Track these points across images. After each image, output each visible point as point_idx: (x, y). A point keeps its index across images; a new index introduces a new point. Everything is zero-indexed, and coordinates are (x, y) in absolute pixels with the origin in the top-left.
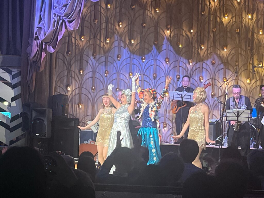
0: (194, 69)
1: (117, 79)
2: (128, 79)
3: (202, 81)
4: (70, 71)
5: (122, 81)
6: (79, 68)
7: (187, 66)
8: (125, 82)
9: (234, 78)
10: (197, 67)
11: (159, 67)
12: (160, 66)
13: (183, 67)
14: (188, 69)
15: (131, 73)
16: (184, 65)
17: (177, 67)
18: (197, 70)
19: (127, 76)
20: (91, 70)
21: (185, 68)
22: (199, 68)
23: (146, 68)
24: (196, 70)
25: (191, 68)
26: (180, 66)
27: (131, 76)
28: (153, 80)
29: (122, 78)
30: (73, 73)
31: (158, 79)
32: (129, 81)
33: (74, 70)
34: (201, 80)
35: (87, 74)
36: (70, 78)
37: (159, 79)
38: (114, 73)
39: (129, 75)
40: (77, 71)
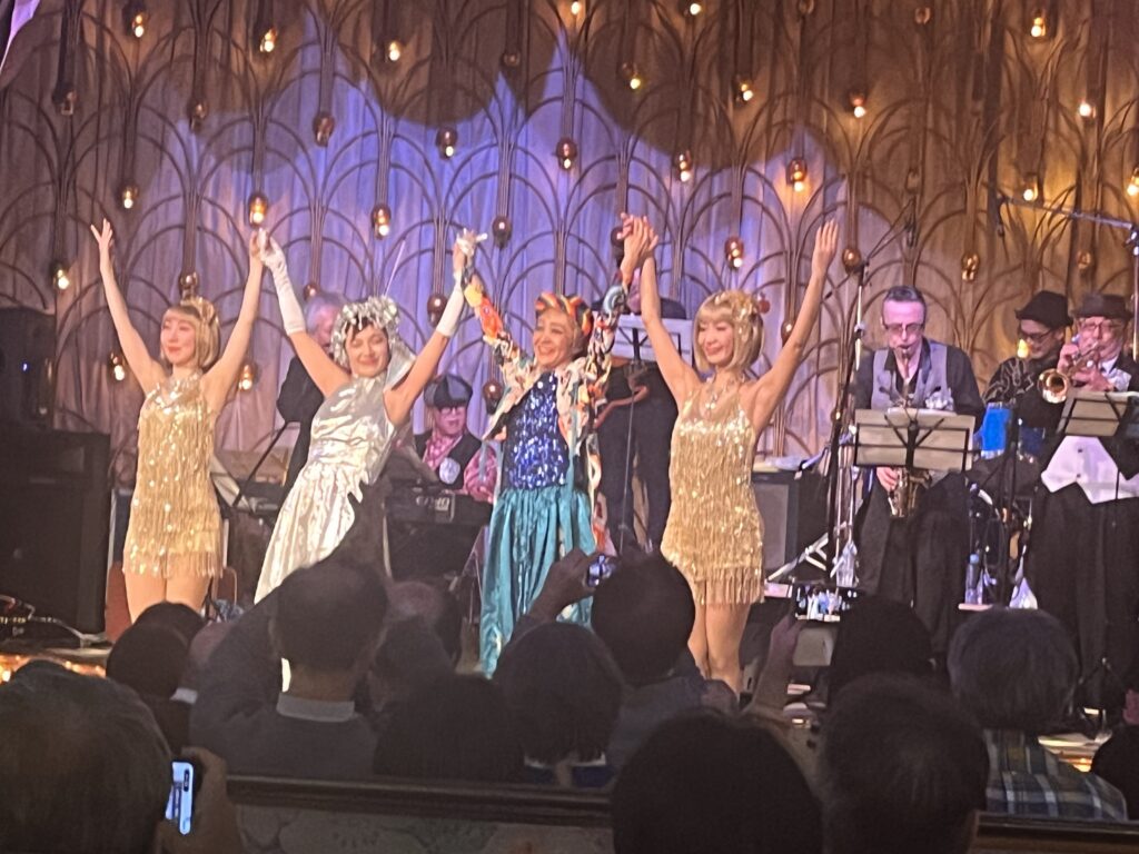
0: (701, 200)
1: (308, 239)
2: (366, 240)
3: (737, 263)
4: (71, 192)
5: (337, 248)
6: (114, 174)
7: (667, 181)
8: (351, 256)
9: (898, 255)
10: (716, 193)
11: (527, 184)
12: (531, 179)
13: (645, 187)
14: (669, 200)
15: (381, 212)
16: (653, 178)
17: (614, 186)
18: (715, 209)
19: (363, 224)
20: (176, 189)
21: (654, 195)
22: (724, 200)
23: (459, 187)
24: (708, 205)
25: (687, 195)
26: (631, 182)
27: (379, 225)
28: (492, 254)
29: (335, 235)
30: (85, 202)
31: (516, 244)
32: (370, 250)
33: (89, 187)
34: (733, 258)
35: (155, 208)
36: (71, 225)
37: (525, 246)
38: (295, 207)
39: (374, 222)
40: (105, 194)
